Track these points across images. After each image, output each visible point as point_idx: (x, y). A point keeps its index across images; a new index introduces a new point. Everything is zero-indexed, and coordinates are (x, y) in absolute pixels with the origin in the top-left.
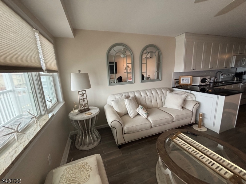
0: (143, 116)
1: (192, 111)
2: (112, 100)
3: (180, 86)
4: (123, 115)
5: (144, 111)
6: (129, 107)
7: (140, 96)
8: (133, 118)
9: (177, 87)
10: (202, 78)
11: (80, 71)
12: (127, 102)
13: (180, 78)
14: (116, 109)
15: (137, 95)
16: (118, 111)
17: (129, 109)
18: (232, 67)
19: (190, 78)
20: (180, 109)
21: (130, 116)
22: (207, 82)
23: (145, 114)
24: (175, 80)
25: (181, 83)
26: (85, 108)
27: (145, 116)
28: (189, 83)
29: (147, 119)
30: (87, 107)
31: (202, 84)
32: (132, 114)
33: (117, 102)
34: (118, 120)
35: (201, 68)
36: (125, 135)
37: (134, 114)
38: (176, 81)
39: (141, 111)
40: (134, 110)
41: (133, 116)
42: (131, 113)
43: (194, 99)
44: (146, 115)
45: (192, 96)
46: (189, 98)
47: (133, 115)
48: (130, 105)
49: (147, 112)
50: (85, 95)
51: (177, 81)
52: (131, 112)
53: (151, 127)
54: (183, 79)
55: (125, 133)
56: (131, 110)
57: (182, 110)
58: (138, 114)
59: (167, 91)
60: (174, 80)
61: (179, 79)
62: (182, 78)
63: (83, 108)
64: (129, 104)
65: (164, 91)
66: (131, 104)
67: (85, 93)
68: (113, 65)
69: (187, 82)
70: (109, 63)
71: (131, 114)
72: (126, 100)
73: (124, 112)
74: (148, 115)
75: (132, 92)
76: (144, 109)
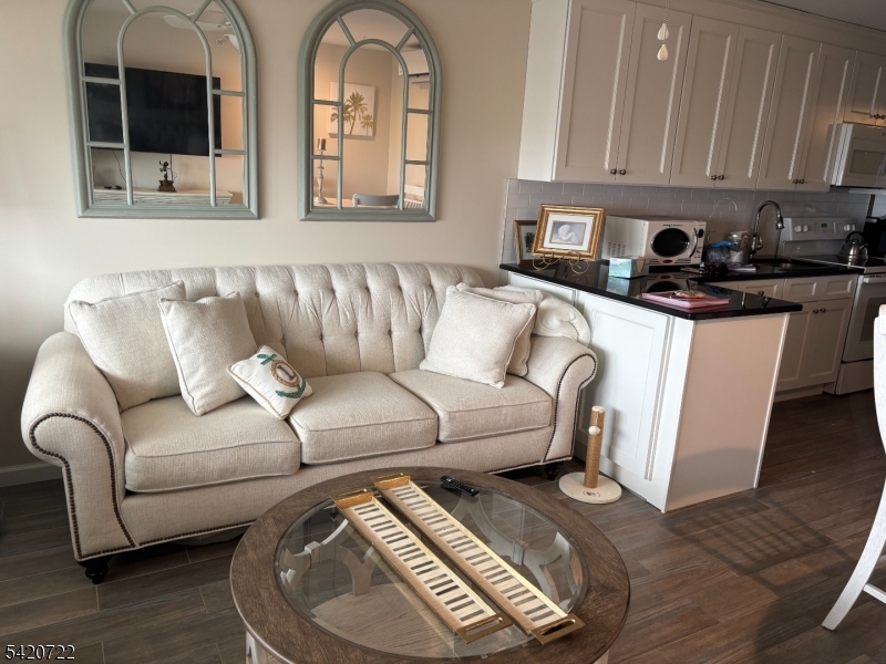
0: (265, 405)
1: (552, 392)
2: (81, 303)
3: (538, 262)
4: (152, 400)
5: (273, 379)
6: (186, 351)
7: (285, 301)
8: (205, 414)
9: (526, 268)
10: (661, 226)
12: (173, 321)
13: (544, 215)
14: (106, 357)
15: (267, 289)
16: (115, 369)
17: (184, 361)
18: (833, 183)
19: (589, 221)
20: (489, 378)
21: (189, 402)
22: (688, 252)
23: (281, 394)
24: (520, 223)
25: (547, 244)
27: (279, 406)
28: (584, 247)
29: (287, 420)
31: (661, 260)
32: (197, 394)
33: (112, 316)
34: (82, 413)
35: (662, 170)
36: (127, 505)
37: (212, 392)
38: (525, 230)
39: (257, 376)
40: (216, 368)
41: (201, 403)
42: (197, 387)
43: (583, 336)
44: (284, 399)
45: (572, 313)
46: (553, 327)
47: (203, 397)
48: (192, 340)
49: (292, 385)
51: (529, 231)
52: (192, 383)
53: (303, 466)
54: (557, 225)
55: (129, 494)
56: (194, 372)
57: (500, 385)
58: (245, 398)
59: (460, 281)
60: (511, 224)
61: (534, 223)
62: (553, 218)
64: (188, 333)
65: (437, 283)
66: (197, 334)
68: (117, 88)
69: (574, 240)
70: (81, 69)
71: (196, 391)
72: (169, 310)
73: (154, 380)
74: (296, 400)
75: (238, 272)
76: (280, 368)
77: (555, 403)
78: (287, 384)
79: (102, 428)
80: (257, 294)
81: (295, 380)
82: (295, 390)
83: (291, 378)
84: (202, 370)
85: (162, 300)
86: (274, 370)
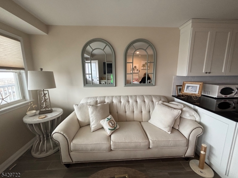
0: (106, 131)
1: (187, 137)
2: (76, 105)
3: (182, 95)
5: (108, 125)
6: (92, 117)
8: (93, 131)
9: (178, 97)
10: (223, 87)
11: (42, 69)
12: (90, 110)
13: (184, 84)
14: (78, 116)
17: (91, 119)
19: (198, 86)
20: (167, 130)
21: (91, 128)
22: (234, 94)
23: (109, 129)
24: (177, 86)
25: (185, 91)
26: (47, 109)
27: (108, 132)
28: (197, 93)
29: (110, 136)
30: (50, 109)
31: (223, 96)
32: (93, 126)
33: (81, 107)
35: (223, 71)
36: (71, 153)
37: (96, 127)
38: (179, 87)
39: (105, 124)
40: (98, 120)
42: (93, 125)
44: (110, 131)
45: (193, 113)
46: (187, 116)
47: (93, 128)
48: (93, 114)
50: (47, 95)
51: (180, 88)
53: (112, 150)
54: (188, 87)
56: (93, 121)
57: (169, 133)
58: (102, 128)
59: (161, 100)
60: (175, 87)
61: (181, 86)
62: (186, 85)
63: (44, 110)
64: (92, 113)
65: (154, 100)
66: (94, 113)
67: (47, 93)
69: (193, 90)
72: (89, 107)
73: (87, 121)
74: (113, 131)
75: (110, 97)
76: (111, 122)
77: (188, 141)
78: (111, 126)
79: (66, 136)
80: (113, 102)
81: (114, 125)
82: (113, 128)
83: (113, 125)
84: (94, 121)
85: (89, 105)
86: (109, 123)
